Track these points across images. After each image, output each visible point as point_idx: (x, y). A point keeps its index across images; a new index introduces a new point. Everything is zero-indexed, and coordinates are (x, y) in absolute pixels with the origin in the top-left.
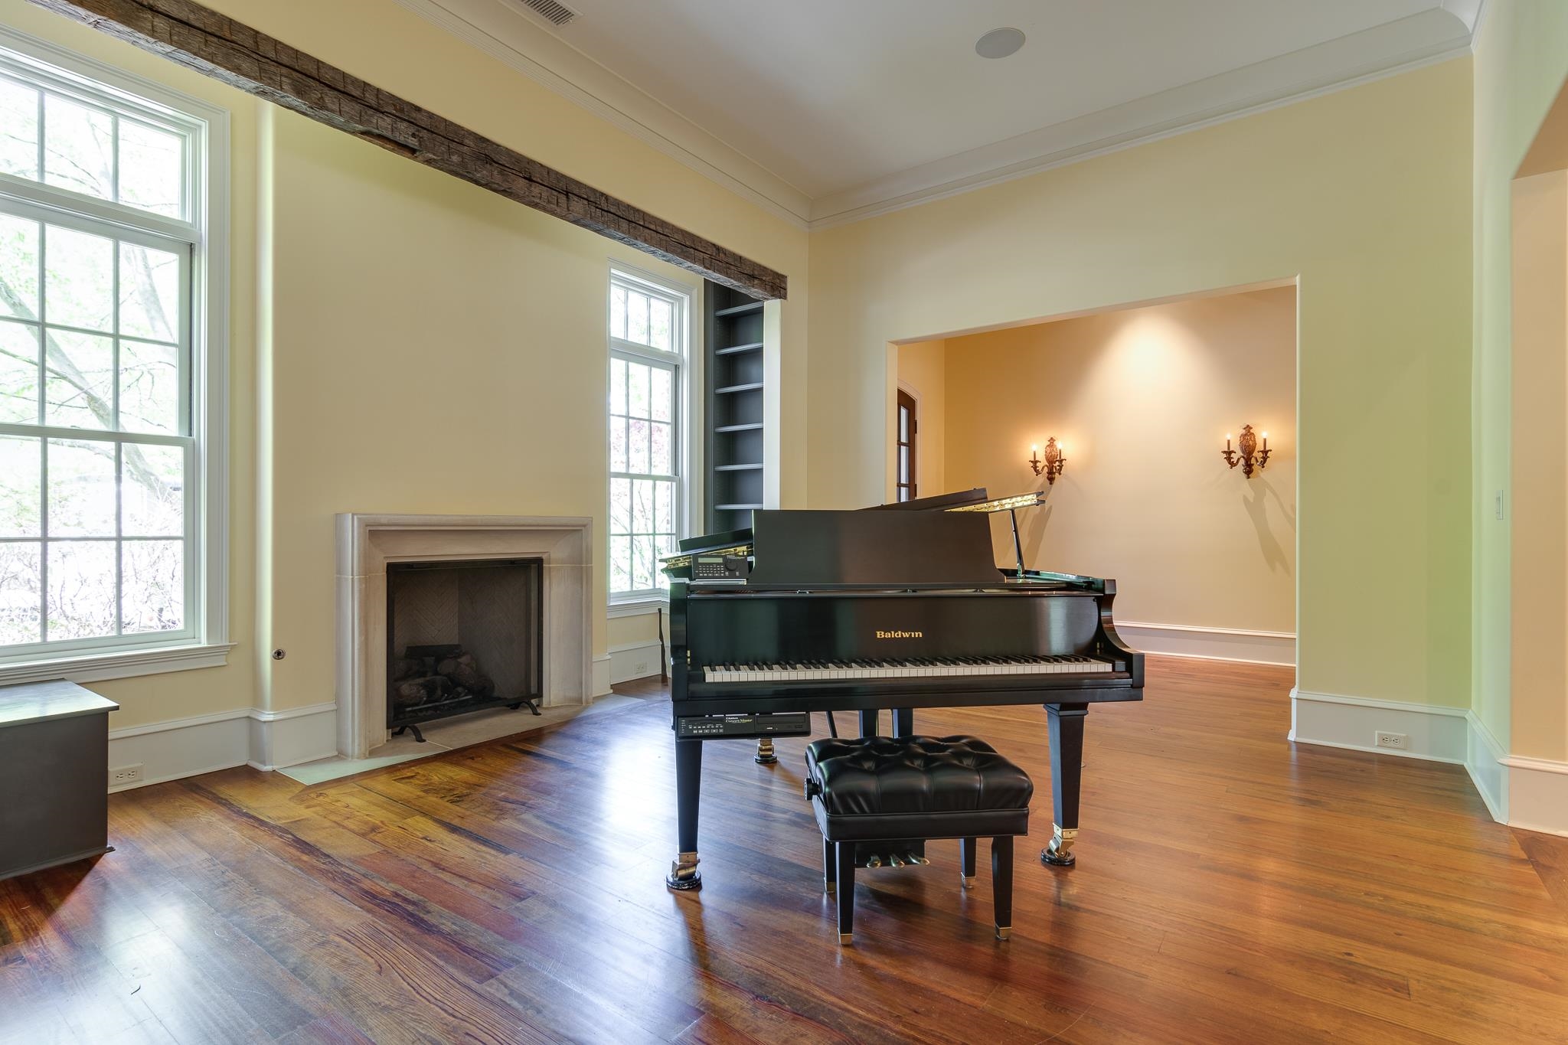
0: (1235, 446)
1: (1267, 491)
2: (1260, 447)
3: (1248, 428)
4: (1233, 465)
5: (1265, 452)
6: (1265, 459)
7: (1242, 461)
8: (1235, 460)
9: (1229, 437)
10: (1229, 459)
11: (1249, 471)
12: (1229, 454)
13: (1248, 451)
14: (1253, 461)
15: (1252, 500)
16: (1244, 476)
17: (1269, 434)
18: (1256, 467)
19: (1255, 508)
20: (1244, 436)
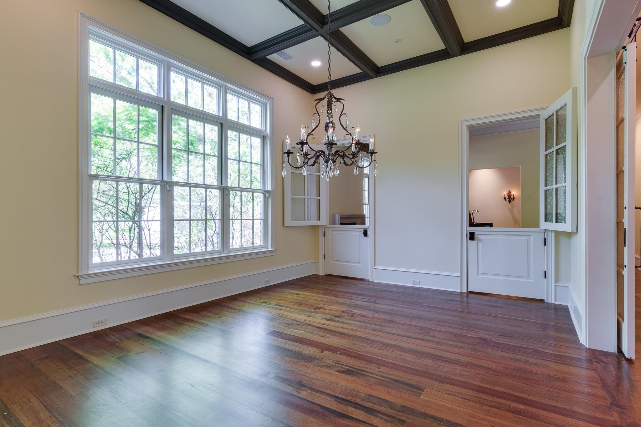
0: (506, 196)
1: (514, 206)
2: (512, 196)
3: (509, 191)
4: (506, 200)
5: (514, 197)
6: (514, 199)
7: (508, 199)
8: (506, 199)
9: (505, 193)
10: (505, 199)
11: (510, 201)
12: (505, 197)
13: (510, 196)
14: (511, 199)
15: (510, 209)
16: (509, 203)
17: (514, 193)
18: (511, 201)
19: (511, 211)
20: (508, 193)
